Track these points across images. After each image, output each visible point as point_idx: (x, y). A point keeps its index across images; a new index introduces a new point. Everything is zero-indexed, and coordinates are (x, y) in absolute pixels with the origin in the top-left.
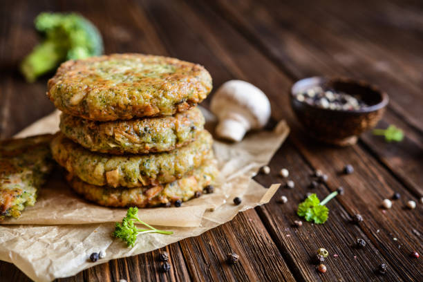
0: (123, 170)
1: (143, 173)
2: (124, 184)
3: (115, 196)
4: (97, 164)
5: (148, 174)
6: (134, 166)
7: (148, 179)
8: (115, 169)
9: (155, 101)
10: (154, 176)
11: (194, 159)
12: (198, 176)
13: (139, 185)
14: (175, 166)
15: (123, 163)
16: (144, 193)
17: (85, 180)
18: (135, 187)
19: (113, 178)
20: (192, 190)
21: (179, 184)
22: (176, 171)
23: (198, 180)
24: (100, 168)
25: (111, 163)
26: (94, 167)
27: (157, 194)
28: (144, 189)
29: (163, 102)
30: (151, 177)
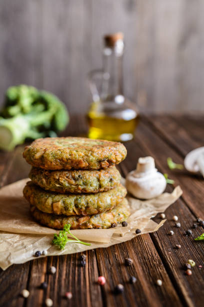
0: (64, 202)
1: (76, 206)
2: (64, 212)
3: (58, 221)
4: (48, 198)
5: (80, 206)
6: (71, 200)
7: (80, 210)
8: (59, 201)
9: (85, 157)
10: (84, 208)
11: (111, 200)
12: (114, 213)
13: (74, 214)
14: (98, 202)
15: (64, 198)
16: (77, 220)
17: (40, 209)
18: (72, 216)
19: (57, 207)
20: (109, 222)
21: (101, 217)
22: (98, 206)
23: (114, 216)
24: (50, 201)
25: (57, 198)
26: (46, 200)
27: (85, 222)
28: (77, 218)
29: (90, 159)
30: (81, 208)
